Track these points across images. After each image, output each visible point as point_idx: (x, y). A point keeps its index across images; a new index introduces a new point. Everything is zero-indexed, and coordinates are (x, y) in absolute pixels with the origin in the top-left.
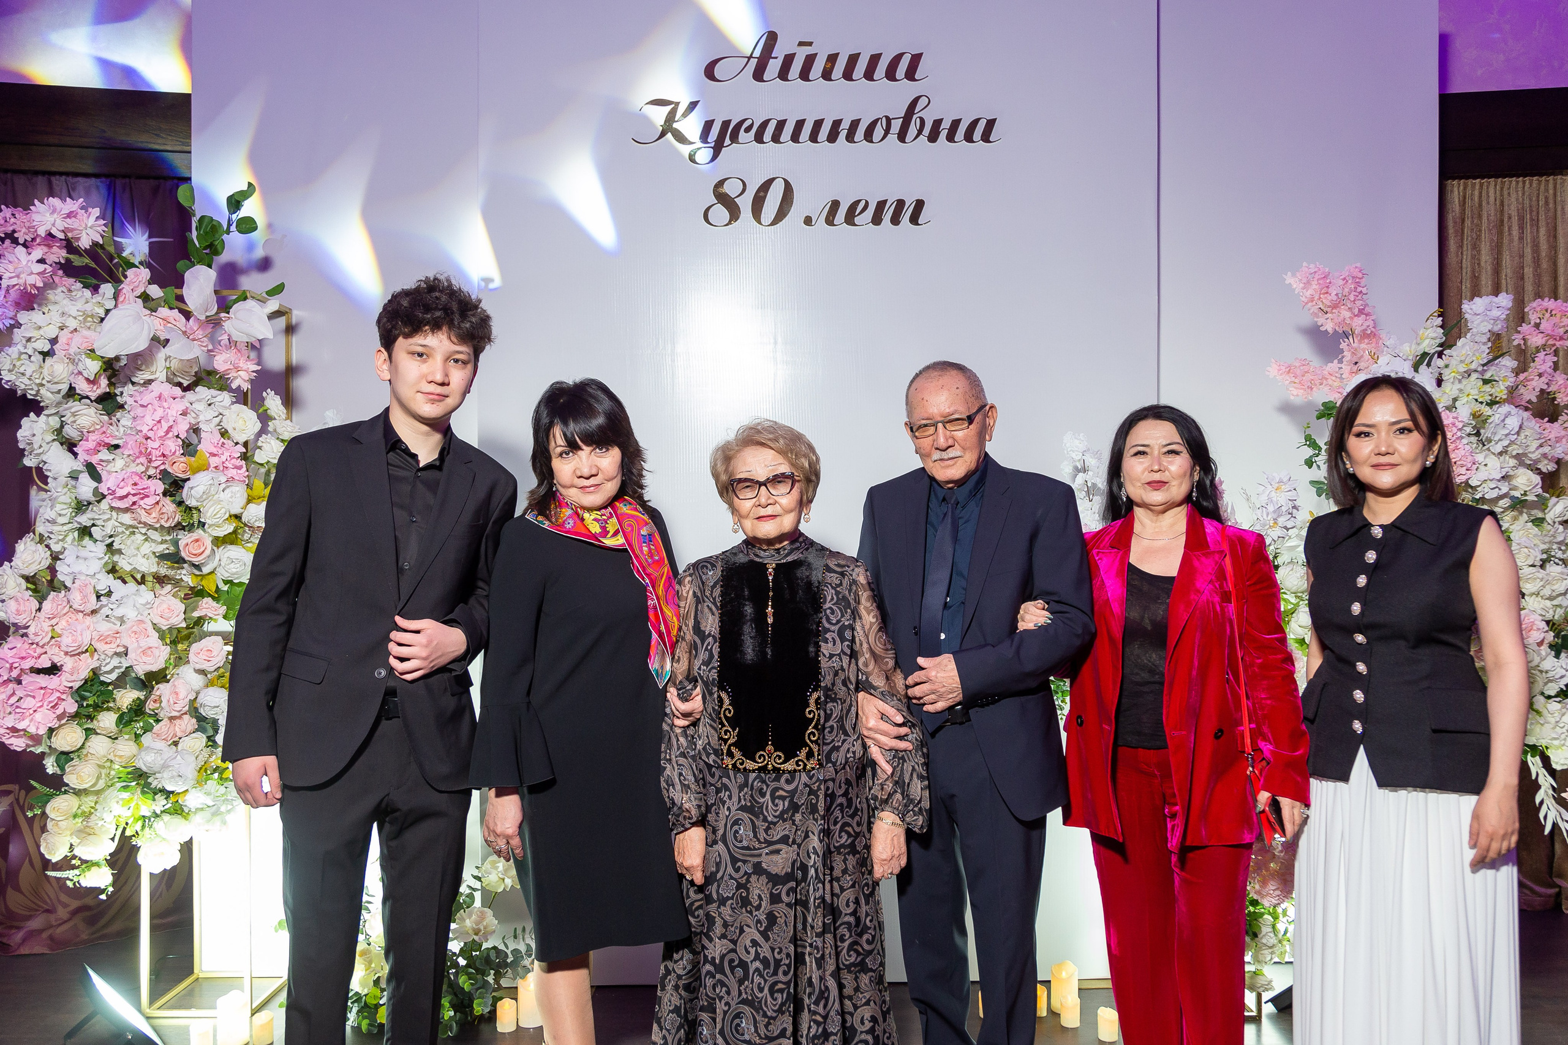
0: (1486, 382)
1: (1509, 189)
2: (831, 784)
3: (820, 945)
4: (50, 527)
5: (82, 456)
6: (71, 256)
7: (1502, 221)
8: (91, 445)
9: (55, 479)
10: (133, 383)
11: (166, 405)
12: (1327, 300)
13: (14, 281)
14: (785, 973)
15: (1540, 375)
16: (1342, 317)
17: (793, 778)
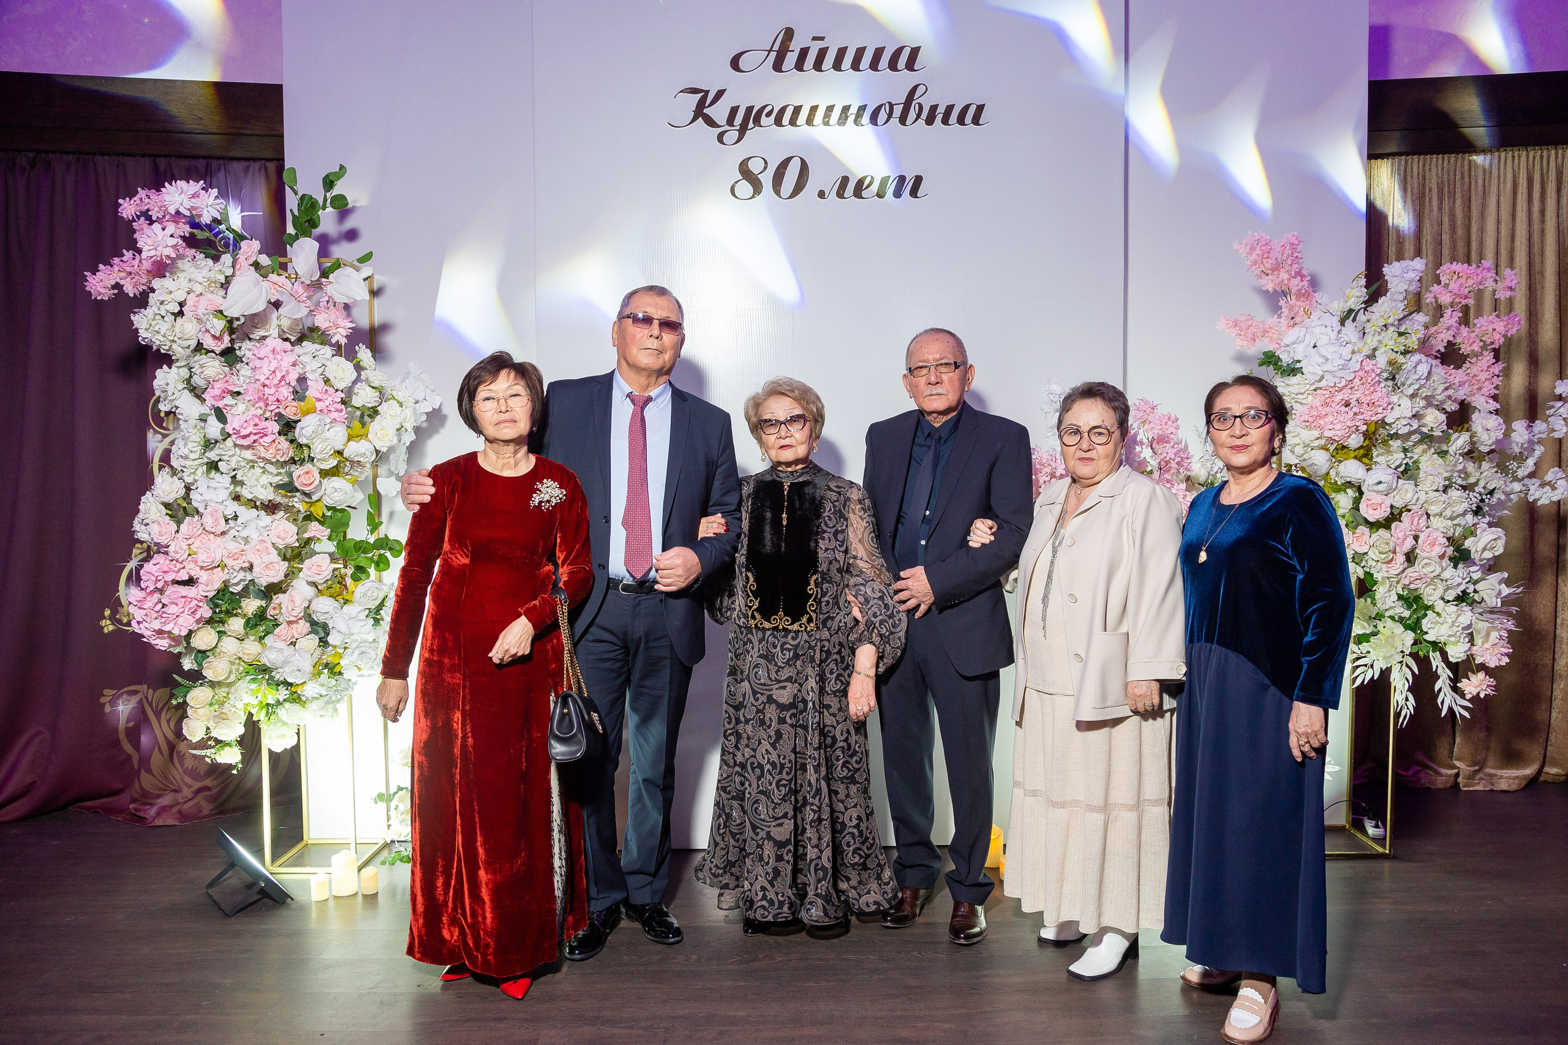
0: (1401, 334)
1: (1430, 165)
2: (826, 643)
3: (817, 756)
4: (183, 462)
5: (210, 402)
6: (195, 231)
7: (1424, 193)
8: (217, 392)
9: (186, 421)
10: (250, 339)
11: (279, 357)
12: (1268, 264)
13: (153, 253)
14: (788, 774)
15: (1448, 329)
16: (1280, 279)
17: (797, 636)
